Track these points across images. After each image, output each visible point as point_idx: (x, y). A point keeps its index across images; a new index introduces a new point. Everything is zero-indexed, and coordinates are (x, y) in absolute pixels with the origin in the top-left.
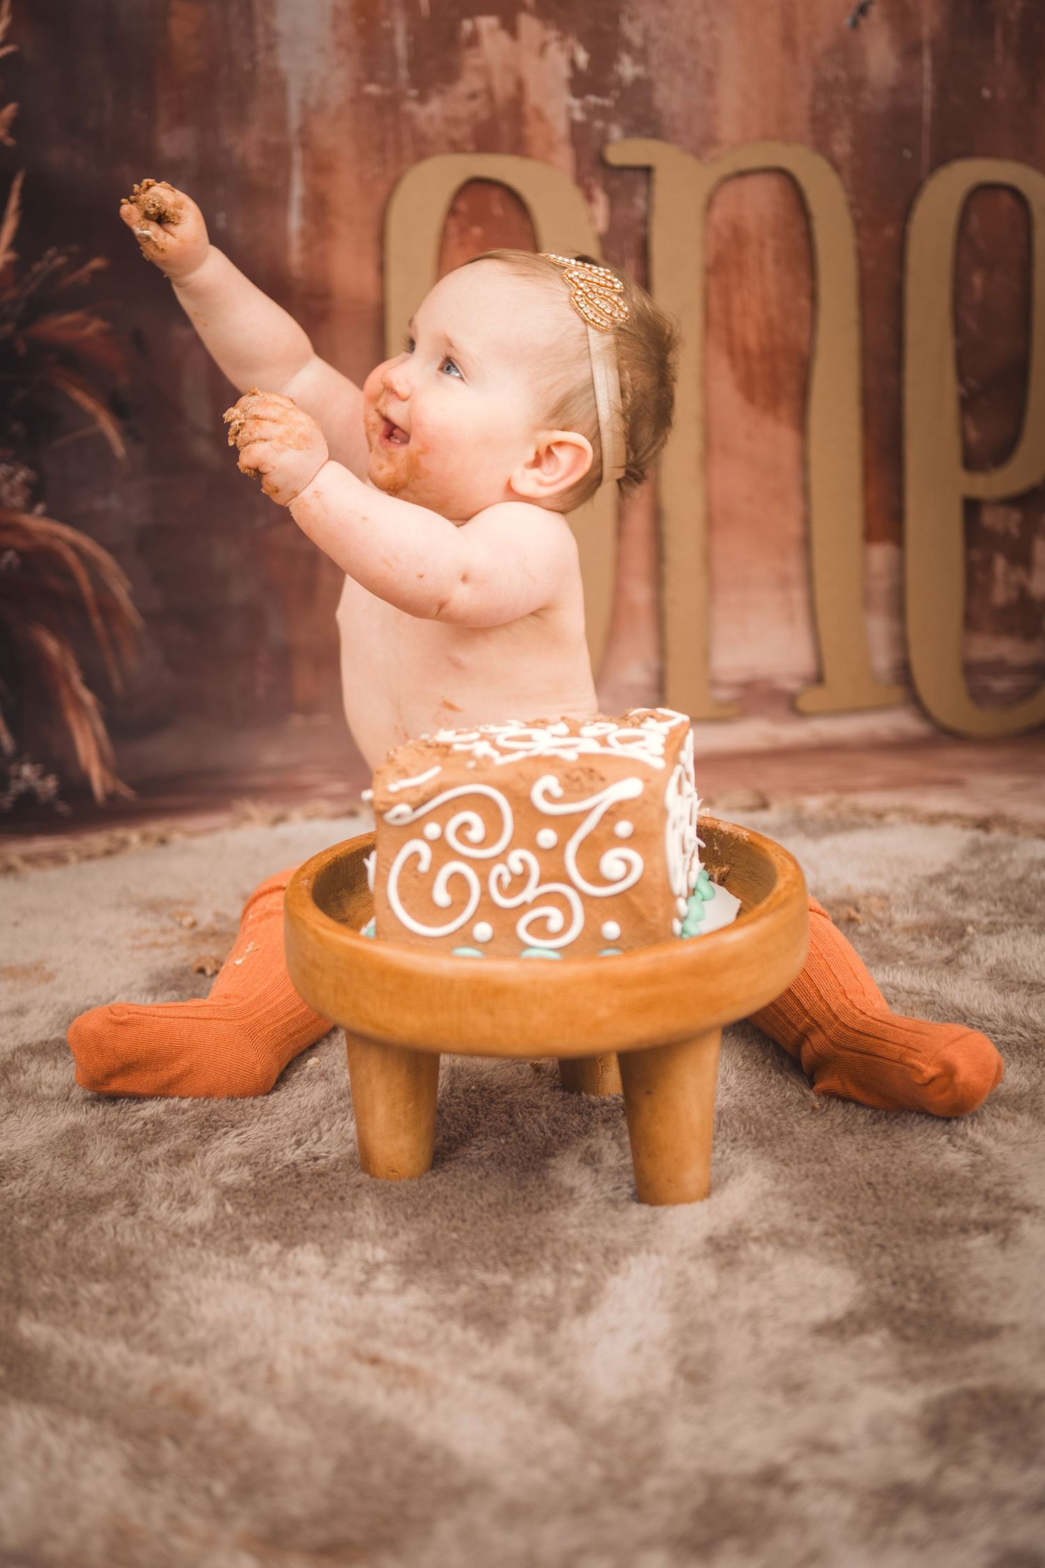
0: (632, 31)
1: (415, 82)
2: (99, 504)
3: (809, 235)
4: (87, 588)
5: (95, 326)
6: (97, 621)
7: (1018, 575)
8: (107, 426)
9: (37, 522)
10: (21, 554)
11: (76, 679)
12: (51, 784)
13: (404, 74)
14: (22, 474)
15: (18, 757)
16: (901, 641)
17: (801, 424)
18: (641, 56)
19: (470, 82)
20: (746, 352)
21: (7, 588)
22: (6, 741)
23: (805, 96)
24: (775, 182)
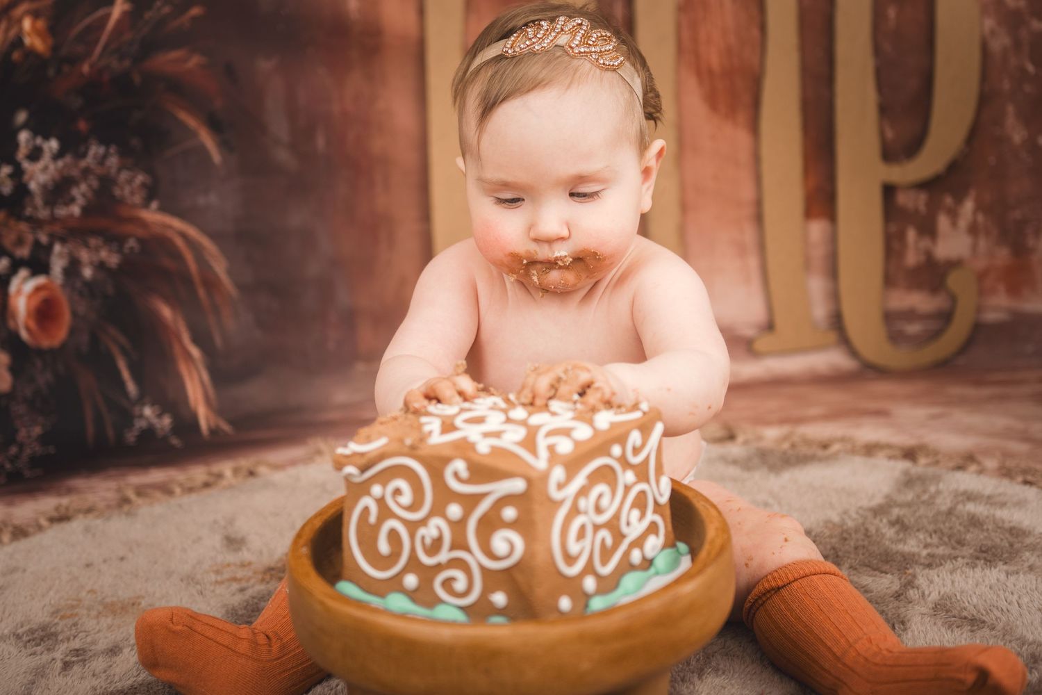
2: (201, 201)
4: (193, 266)
5: (194, 61)
6: (202, 292)
7: (925, 243)
8: (207, 139)
10: (141, 241)
11: (187, 338)
12: (167, 421)
14: (140, 178)
15: (141, 400)
16: (835, 296)
17: (754, 127)
20: (710, 72)
21: (129, 267)
22: (131, 387)
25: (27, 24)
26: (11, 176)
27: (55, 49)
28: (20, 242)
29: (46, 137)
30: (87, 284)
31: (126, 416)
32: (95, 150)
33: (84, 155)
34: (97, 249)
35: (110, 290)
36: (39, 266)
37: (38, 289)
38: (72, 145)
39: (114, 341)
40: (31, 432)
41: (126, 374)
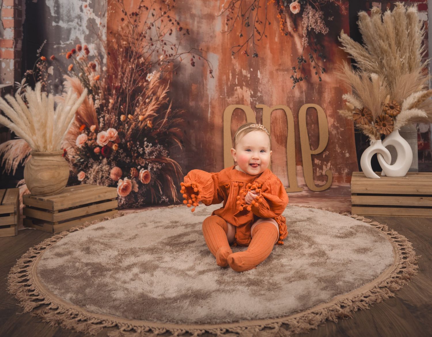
0: (260, 89)
1: (227, 96)
2: (178, 156)
3: (287, 118)
5: (179, 130)
7: (321, 171)
8: (180, 144)
9: (168, 159)
10: (166, 164)
11: (173, 183)
12: (168, 199)
13: (226, 94)
14: (166, 152)
15: (163, 195)
17: (286, 147)
18: (261, 92)
19: (236, 96)
20: (277, 136)
21: (163, 169)
22: (161, 192)
23: (286, 99)
24: (281, 111)
25: (148, 122)
26: (142, 150)
27: (153, 127)
28: (143, 163)
29: (150, 143)
30: (154, 171)
31: (160, 198)
32: (159, 146)
33: (156, 147)
34: (157, 165)
35: (159, 173)
36: (146, 168)
37: (145, 172)
38: (154, 145)
39: (159, 183)
40: (141, 200)
41: (160, 190)
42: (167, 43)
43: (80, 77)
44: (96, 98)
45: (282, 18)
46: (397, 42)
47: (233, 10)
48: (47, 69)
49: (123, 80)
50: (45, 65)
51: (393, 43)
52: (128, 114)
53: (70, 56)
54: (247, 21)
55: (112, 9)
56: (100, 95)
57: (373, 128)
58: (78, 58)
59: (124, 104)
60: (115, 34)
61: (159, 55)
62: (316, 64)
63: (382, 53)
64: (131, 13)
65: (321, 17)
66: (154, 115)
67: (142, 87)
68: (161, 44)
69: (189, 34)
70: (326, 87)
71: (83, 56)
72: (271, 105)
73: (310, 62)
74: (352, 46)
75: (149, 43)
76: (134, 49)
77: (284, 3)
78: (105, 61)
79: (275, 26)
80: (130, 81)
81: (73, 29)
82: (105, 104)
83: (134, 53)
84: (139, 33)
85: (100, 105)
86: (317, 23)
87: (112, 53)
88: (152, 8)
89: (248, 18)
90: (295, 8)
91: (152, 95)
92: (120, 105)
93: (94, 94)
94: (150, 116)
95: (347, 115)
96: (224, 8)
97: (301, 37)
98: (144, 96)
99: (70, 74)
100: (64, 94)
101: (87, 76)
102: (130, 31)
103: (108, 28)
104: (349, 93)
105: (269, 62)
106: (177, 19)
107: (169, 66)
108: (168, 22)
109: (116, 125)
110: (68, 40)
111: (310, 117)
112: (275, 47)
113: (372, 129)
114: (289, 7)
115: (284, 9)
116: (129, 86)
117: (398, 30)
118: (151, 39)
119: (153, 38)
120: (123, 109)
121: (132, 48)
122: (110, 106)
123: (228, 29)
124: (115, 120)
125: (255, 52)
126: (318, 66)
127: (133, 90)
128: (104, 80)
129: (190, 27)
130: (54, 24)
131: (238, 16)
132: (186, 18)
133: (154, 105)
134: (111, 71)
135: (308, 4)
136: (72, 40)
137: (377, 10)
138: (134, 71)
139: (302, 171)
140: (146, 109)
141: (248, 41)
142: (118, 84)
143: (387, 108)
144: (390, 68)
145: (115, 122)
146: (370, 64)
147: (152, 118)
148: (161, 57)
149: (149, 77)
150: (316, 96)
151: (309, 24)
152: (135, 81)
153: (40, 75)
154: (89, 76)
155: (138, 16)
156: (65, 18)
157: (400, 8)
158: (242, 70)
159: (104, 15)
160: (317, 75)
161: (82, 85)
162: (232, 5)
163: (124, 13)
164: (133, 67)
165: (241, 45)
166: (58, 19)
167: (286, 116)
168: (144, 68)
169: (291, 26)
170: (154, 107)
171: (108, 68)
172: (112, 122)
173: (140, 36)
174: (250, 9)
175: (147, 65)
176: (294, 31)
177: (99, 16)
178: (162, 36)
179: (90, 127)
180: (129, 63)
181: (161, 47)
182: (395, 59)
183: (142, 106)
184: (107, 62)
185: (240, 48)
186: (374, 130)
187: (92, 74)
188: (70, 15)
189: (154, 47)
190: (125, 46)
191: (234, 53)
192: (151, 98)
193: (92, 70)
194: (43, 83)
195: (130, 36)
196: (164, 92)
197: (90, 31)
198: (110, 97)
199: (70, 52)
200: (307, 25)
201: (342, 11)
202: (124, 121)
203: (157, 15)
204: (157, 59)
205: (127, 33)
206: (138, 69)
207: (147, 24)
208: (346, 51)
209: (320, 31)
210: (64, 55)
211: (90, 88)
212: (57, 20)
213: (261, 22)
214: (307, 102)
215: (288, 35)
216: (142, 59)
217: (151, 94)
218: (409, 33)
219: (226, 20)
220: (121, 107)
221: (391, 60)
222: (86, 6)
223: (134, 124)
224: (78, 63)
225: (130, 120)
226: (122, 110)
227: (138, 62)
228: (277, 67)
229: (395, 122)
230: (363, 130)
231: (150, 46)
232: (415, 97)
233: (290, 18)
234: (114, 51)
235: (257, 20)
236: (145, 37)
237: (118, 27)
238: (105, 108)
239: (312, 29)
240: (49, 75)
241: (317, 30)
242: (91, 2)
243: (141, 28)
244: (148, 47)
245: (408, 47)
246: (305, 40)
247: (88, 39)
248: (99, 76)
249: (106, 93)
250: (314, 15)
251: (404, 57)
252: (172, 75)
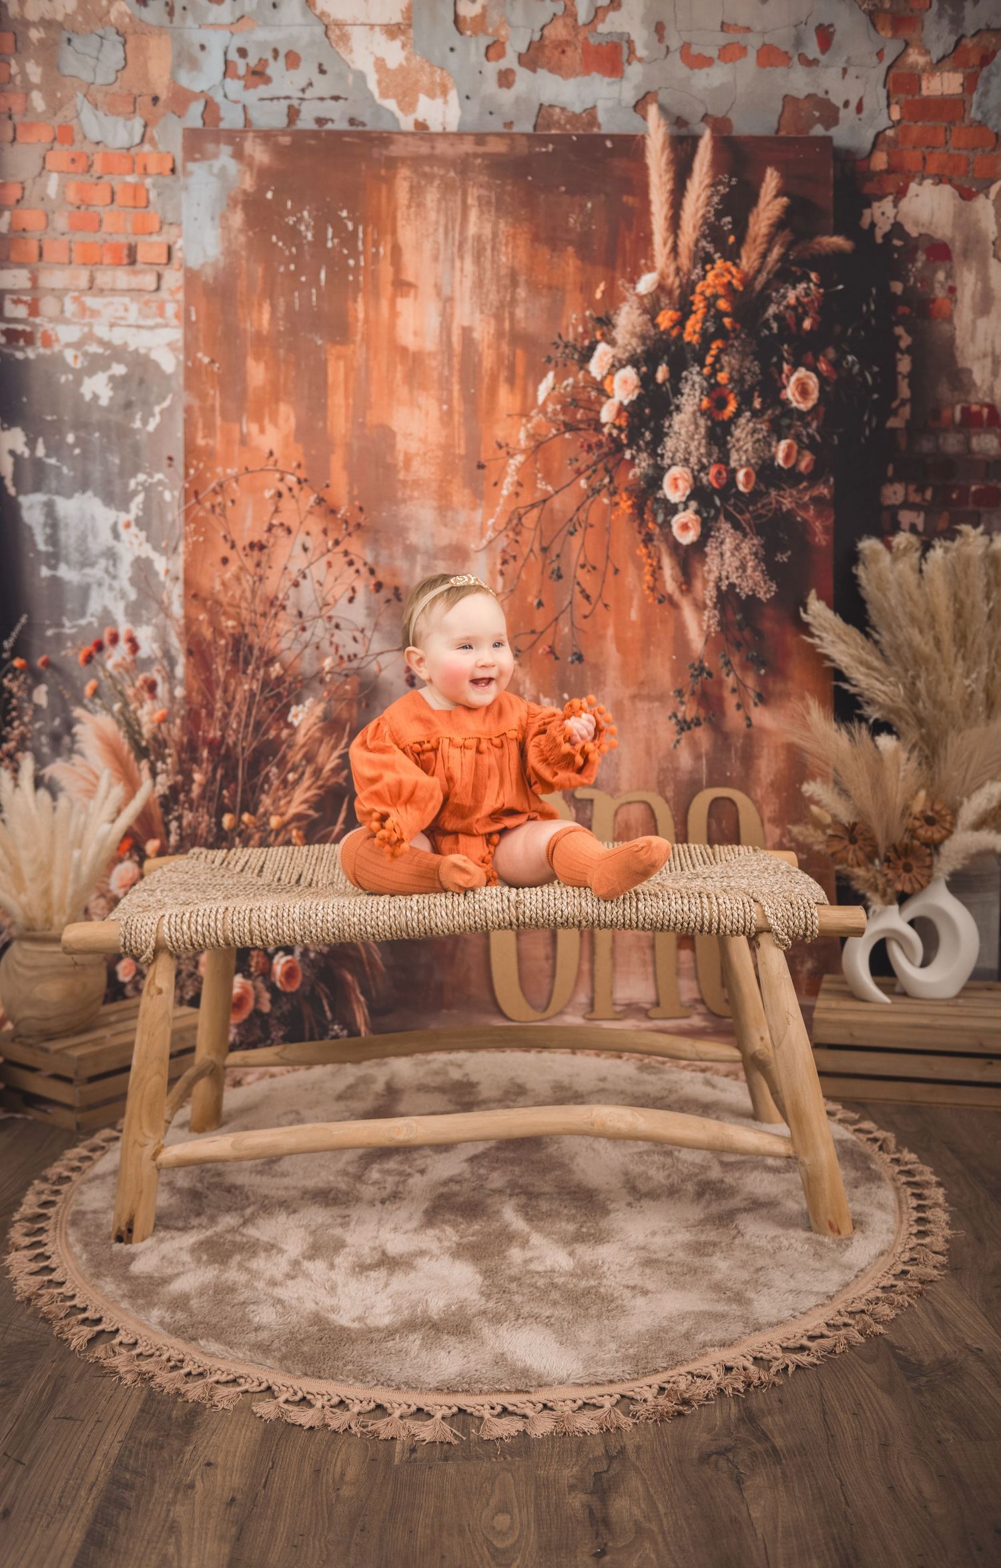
3: (657, 827)
4: (364, 956)
6: (367, 969)
11: (358, 992)
12: (345, 1032)
15: (333, 1022)
16: (693, 990)
21: (333, 954)
22: (329, 1015)
23: (655, 774)
24: (642, 806)
25: (294, 833)
30: (311, 961)
31: (325, 1029)
35: (322, 965)
36: (288, 950)
37: (287, 961)
39: (322, 990)
40: (278, 1034)
41: (327, 1008)
42: (342, 626)
43: (117, 715)
44: (159, 770)
45: (649, 556)
46: (958, 635)
47: (518, 533)
48: (30, 691)
49: (227, 724)
50: (25, 682)
51: (946, 637)
52: (241, 813)
53: (89, 659)
54: (555, 565)
55: (196, 532)
56: (169, 760)
57: (878, 876)
58: (110, 665)
59: (232, 786)
60: (205, 600)
61: (321, 658)
62: (740, 681)
63: (916, 662)
64: (246, 542)
65: (756, 554)
66: (308, 816)
67: (275, 744)
68: (328, 626)
69: (399, 599)
70: (765, 744)
71: (124, 659)
72: (614, 791)
73: (724, 676)
74: (839, 637)
75: (295, 625)
76: (256, 640)
77: (655, 515)
78: (180, 671)
79: (630, 577)
80: (247, 725)
81: (95, 587)
82: (183, 784)
83: (256, 652)
84: (267, 598)
85: (171, 788)
86: (744, 571)
87: (197, 651)
88: (303, 529)
89: (558, 556)
90: (685, 527)
91: (304, 763)
92: (221, 789)
93: (152, 758)
94: (298, 817)
95: (811, 840)
96: (495, 530)
97: (700, 607)
98: (282, 764)
99: (91, 706)
100: (76, 758)
101: (135, 712)
102: (244, 591)
103: (188, 584)
104: (819, 780)
105: (612, 675)
106: (369, 559)
107: (347, 687)
108: (346, 566)
109: (211, 840)
110: (83, 614)
111: (719, 823)
112: (629, 634)
113: (874, 877)
114: (670, 526)
115: (657, 530)
116: (244, 738)
117: (962, 604)
118: (300, 614)
119: (304, 611)
120: (230, 798)
121: (250, 638)
122: (196, 790)
123: (504, 587)
124: (208, 825)
125: (575, 650)
126: (745, 686)
127: (255, 750)
128: (178, 721)
129: (403, 581)
130: (45, 572)
131: (531, 550)
132: (391, 557)
133: (308, 789)
134: (197, 698)
135: (722, 517)
136: (92, 615)
137: (909, 542)
138: (257, 698)
139: (692, 964)
140: (288, 798)
141: (556, 619)
142: (214, 733)
143: (917, 823)
144: (934, 702)
145: (209, 831)
146: (883, 688)
147: (304, 823)
148: (328, 663)
149: (296, 716)
150: (734, 768)
151: (724, 574)
152: (258, 725)
153: (14, 709)
154: (140, 713)
155: (266, 551)
156: (75, 556)
157: (969, 544)
158: (541, 696)
159: (175, 549)
160: (741, 712)
161: (121, 734)
162: (515, 522)
163: (229, 544)
164: (254, 687)
165: (539, 629)
166: (54, 559)
167: (655, 821)
168: (281, 689)
169: (674, 579)
170: (309, 794)
171: (189, 691)
172: (199, 832)
173: (272, 604)
174: (564, 532)
175: (290, 684)
176: (682, 592)
177: (163, 552)
178: (327, 605)
179: (145, 842)
180: (243, 676)
181: (328, 636)
182: (951, 679)
183: (278, 789)
184: (186, 674)
185: (534, 637)
186: (881, 881)
187: (148, 706)
188: (87, 549)
189: (307, 635)
190: (231, 631)
191: (519, 651)
192: (300, 770)
193: (146, 695)
194: (22, 728)
195: (243, 605)
196: (336, 754)
197: (140, 590)
198: (194, 766)
199: (89, 647)
200: (717, 574)
201: (815, 534)
202: (233, 830)
203: (315, 549)
204: (316, 668)
205: (237, 596)
206: (266, 694)
207: (290, 573)
208: (820, 650)
209: (753, 591)
210: (72, 654)
211: (144, 743)
212: (53, 562)
213: (594, 568)
214: (712, 784)
215: (666, 602)
216: (277, 666)
217: (301, 760)
218: (991, 610)
219: (499, 561)
220: (225, 792)
221: (938, 682)
222: (128, 525)
223: (257, 837)
224: (111, 676)
225: (247, 827)
226: (226, 801)
227: (267, 674)
228: (633, 690)
229: (935, 859)
230: (852, 879)
231: (296, 633)
232: (992, 795)
233: (671, 555)
234: (204, 646)
235: (581, 561)
236: (284, 608)
237: (214, 580)
238: (182, 797)
239: (732, 586)
240: (37, 708)
241: (745, 590)
242: (140, 514)
243: (275, 583)
244: (291, 635)
245: (986, 649)
246: (711, 617)
247: (134, 612)
248: (164, 711)
249: (183, 756)
250: (737, 548)
251: (974, 676)
252: (355, 711)
